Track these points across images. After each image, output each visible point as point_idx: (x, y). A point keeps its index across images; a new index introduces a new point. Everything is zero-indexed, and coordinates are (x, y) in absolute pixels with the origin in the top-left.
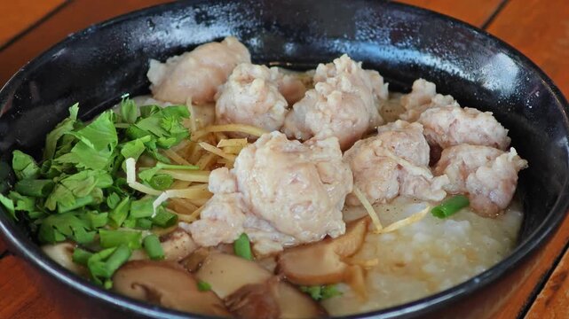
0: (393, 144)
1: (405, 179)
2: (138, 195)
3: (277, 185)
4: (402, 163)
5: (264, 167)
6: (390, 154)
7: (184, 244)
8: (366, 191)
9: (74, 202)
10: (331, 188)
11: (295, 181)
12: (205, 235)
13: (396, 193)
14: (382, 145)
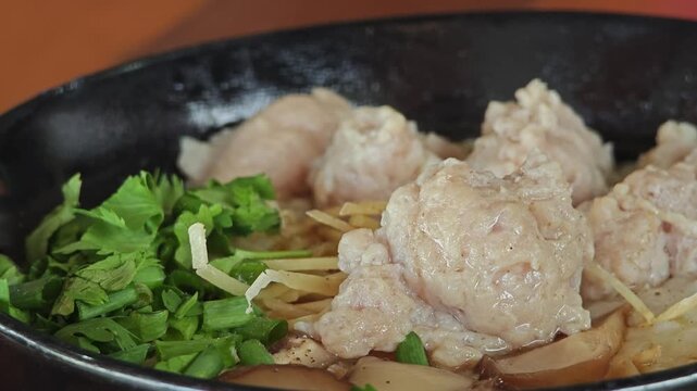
0: (651, 188)
1: (679, 247)
2: (213, 294)
3: (466, 239)
4: (669, 218)
5: (439, 210)
6: (647, 205)
7: (310, 354)
8: (613, 270)
9: (106, 298)
10: (559, 246)
11: (496, 229)
12: (347, 333)
13: (665, 273)
14: (631, 191)
